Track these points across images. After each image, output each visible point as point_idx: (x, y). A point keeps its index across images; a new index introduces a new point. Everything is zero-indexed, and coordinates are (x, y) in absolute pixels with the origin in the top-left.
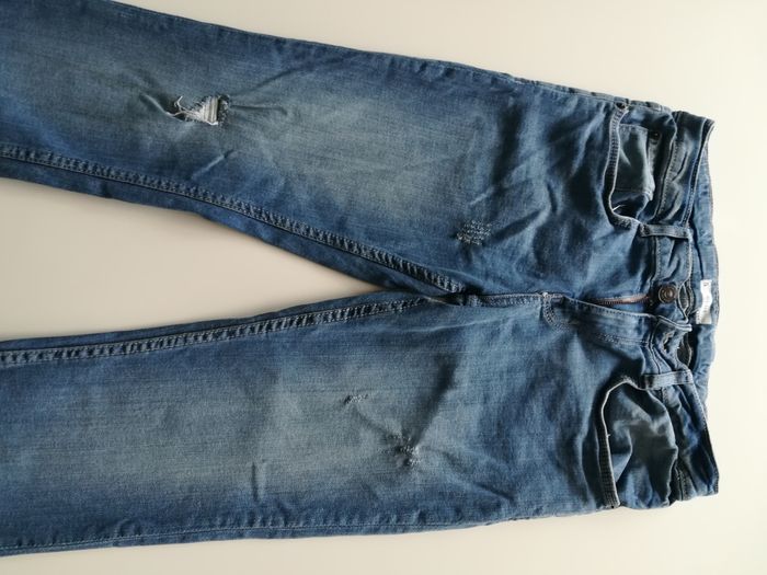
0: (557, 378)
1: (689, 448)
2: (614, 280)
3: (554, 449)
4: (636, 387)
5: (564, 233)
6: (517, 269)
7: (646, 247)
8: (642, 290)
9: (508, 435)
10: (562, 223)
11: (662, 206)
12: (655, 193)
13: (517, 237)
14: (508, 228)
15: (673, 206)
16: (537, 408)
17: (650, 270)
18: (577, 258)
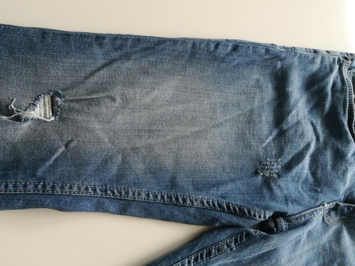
6: (302, 188)
13: (300, 166)
14: (292, 159)
18: (340, 173)
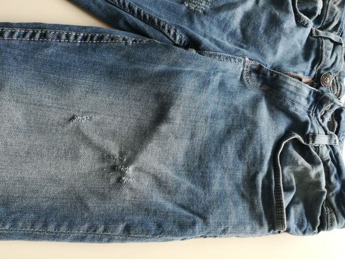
0: (248, 127)
2: (294, 62)
5: (264, 19)
7: (316, 43)
8: (310, 74)
10: (262, 12)
11: (327, 19)
12: (322, 10)
14: (224, 6)
15: (333, 20)
17: (318, 59)
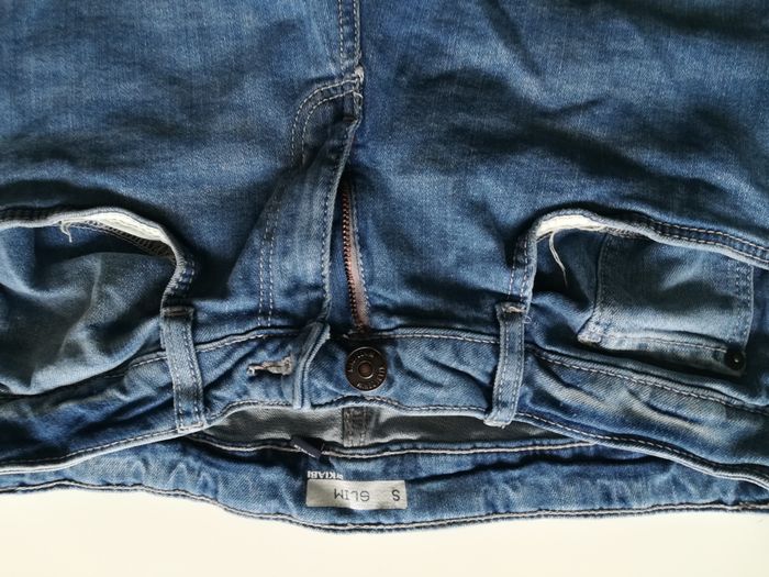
1: (31, 417)
3: (51, 128)
4: (168, 290)
5: (494, 122)
6: (418, 37)
7: (473, 313)
8: (375, 309)
9: (79, 35)
10: (515, 120)
11: (569, 362)
12: (596, 349)
13: (483, 25)
15: (568, 386)
16: (129, 90)
17: (414, 317)
18: (442, 148)
